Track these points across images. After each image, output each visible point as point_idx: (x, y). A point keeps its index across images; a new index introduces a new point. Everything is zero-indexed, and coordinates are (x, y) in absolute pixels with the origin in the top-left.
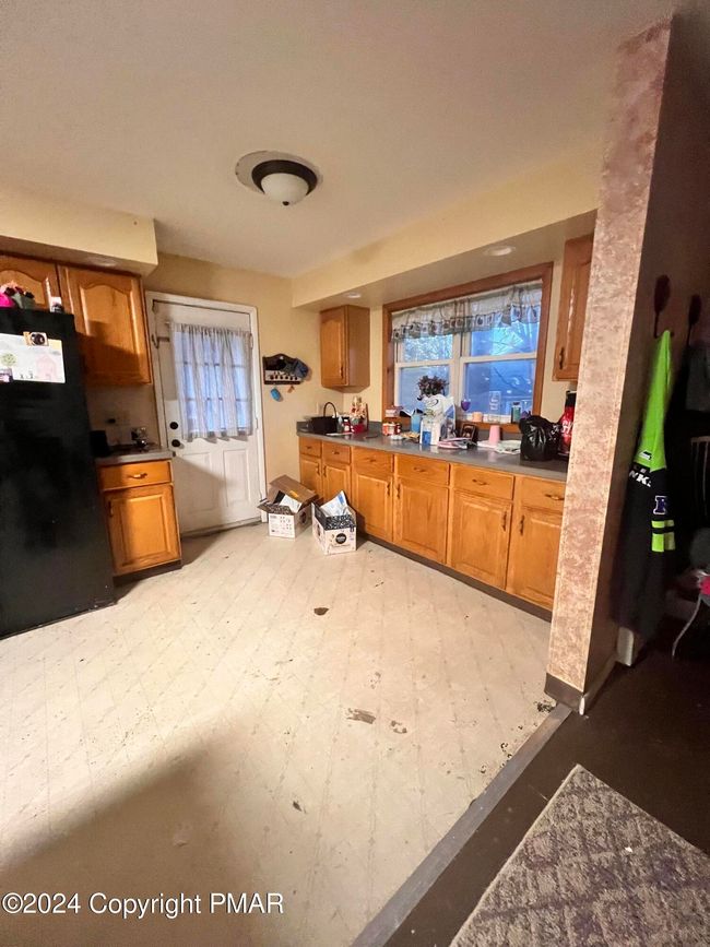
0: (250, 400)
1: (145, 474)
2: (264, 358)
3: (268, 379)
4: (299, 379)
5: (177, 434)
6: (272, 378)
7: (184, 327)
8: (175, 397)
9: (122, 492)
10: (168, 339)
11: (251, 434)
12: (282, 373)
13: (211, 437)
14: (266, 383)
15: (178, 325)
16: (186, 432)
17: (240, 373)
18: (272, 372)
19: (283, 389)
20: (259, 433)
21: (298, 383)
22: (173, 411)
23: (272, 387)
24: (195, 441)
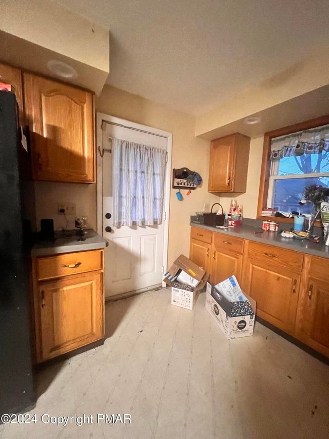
0: (162, 199)
1: (80, 263)
2: (174, 170)
3: (176, 184)
4: (195, 186)
5: (109, 223)
6: (178, 184)
7: (122, 142)
8: (111, 195)
9: (56, 281)
10: (110, 151)
11: (161, 223)
12: (185, 181)
13: (134, 225)
14: (174, 187)
15: (118, 140)
16: (116, 221)
17: (158, 179)
18: (178, 180)
19: (184, 192)
20: (166, 223)
21: (194, 189)
22: (109, 204)
23: (177, 190)
24: (122, 227)
